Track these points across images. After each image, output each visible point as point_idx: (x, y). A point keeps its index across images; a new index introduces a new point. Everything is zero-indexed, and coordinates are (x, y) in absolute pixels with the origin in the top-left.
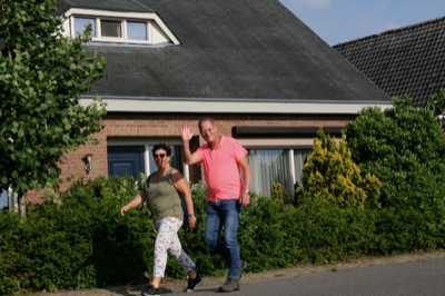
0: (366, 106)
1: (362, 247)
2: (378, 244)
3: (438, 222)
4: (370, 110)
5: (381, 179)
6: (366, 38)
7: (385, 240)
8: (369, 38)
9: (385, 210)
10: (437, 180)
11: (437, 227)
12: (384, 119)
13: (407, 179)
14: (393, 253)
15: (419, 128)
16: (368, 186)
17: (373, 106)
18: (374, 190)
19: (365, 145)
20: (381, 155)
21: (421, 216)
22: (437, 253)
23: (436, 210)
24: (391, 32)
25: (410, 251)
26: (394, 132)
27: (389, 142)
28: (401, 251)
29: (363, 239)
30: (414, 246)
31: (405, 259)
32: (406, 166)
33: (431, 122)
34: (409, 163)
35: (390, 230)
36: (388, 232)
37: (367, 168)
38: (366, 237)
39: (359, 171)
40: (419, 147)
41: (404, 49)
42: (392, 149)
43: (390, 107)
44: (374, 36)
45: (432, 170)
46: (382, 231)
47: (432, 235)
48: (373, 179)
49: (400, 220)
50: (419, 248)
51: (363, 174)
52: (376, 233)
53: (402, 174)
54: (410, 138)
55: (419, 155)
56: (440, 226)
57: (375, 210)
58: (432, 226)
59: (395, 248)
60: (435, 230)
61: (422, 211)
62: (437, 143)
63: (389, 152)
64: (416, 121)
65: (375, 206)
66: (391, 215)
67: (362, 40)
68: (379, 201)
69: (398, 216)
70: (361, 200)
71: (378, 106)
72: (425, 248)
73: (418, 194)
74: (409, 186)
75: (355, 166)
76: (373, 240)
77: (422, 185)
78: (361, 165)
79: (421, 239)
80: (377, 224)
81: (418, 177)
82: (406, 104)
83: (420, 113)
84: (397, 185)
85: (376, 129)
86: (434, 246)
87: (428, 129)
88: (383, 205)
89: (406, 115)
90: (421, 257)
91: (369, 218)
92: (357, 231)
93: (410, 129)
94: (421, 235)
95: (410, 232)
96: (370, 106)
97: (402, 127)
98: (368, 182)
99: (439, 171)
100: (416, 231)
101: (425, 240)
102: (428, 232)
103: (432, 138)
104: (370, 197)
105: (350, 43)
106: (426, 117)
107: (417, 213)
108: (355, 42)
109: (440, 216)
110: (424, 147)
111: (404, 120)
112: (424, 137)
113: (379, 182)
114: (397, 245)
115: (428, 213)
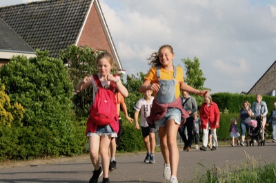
0: (16, 55)
1: (7, 154)
2: (19, 152)
3: (62, 137)
4: (19, 57)
5: (24, 107)
6: (17, 6)
7: (24, 149)
8: (20, 5)
9: (25, 128)
10: (63, 109)
11: (60, 140)
12: (28, 64)
13: (42, 107)
14: (30, 158)
15: (53, 72)
16: (15, 112)
17: (21, 55)
18: (19, 115)
19: (14, 82)
20: (25, 90)
21: (50, 133)
22: (59, 158)
23: (60, 130)
24: (36, 3)
25: (41, 157)
26: (36, 74)
27: (32, 80)
28: (35, 157)
29: (9, 148)
30: (45, 153)
31: (38, 162)
32: (42, 99)
33: (61, 69)
34: (45, 96)
35: (29, 142)
36: (26, 144)
37: (15, 98)
38: (11, 146)
39: (9, 100)
40: (52, 85)
41: (44, 16)
42: (34, 86)
43: (34, 56)
44: (23, 5)
45: (60, 101)
46: (22, 143)
47: (57, 146)
48: (19, 106)
49: (35, 135)
50: (47, 155)
51: (12, 102)
52: (19, 144)
53: (39, 104)
54: (46, 79)
55: (51, 90)
56: (63, 140)
57: (19, 128)
58: (57, 140)
59: (31, 155)
60: (59, 142)
61: (51, 129)
62: (64, 83)
63: (31, 88)
64: (50, 67)
65: (19, 125)
66: (29, 131)
67: (14, 6)
68: (22, 122)
69: (34, 133)
70: (9, 121)
71: (25, 55)
72: (52, 155)
73: (49, 118)
74: (43, 112)
75: (6, 96)
76: (16, 149)
77: (52, 112)
78: (11, 95)
79: (49, 149)
80: (20, 138)
81: (50, 106)
82: (45, 55)
83: (54, 62)
84: (35, 111)
85: (22, 71)
86: (58, 153)
87: (59, 73)
88: (25, 125)
89: (45, 63)
90: (48, 161)
91: (14, 133)
92: (5, 143)
93: (47, 72)
94: (49, 146)
95: (42, 144)
96: (19, 54)
97: (41, 71)
98: (15, 108)
99: (64, 102)
100: (46, 143)
101: (52, 149)
102: (54, 143)
103: (61, 79)
104: (16, 119)
105: (6, 8)
106: (58, 65)
107: (48, 130)
108: (9, 7)
109: (63, 133)
110: (55, 85)
111: (43, 66)
112: (55, 78)
113: (23, 109)
114: (33, 153)
115: (55, 131)
